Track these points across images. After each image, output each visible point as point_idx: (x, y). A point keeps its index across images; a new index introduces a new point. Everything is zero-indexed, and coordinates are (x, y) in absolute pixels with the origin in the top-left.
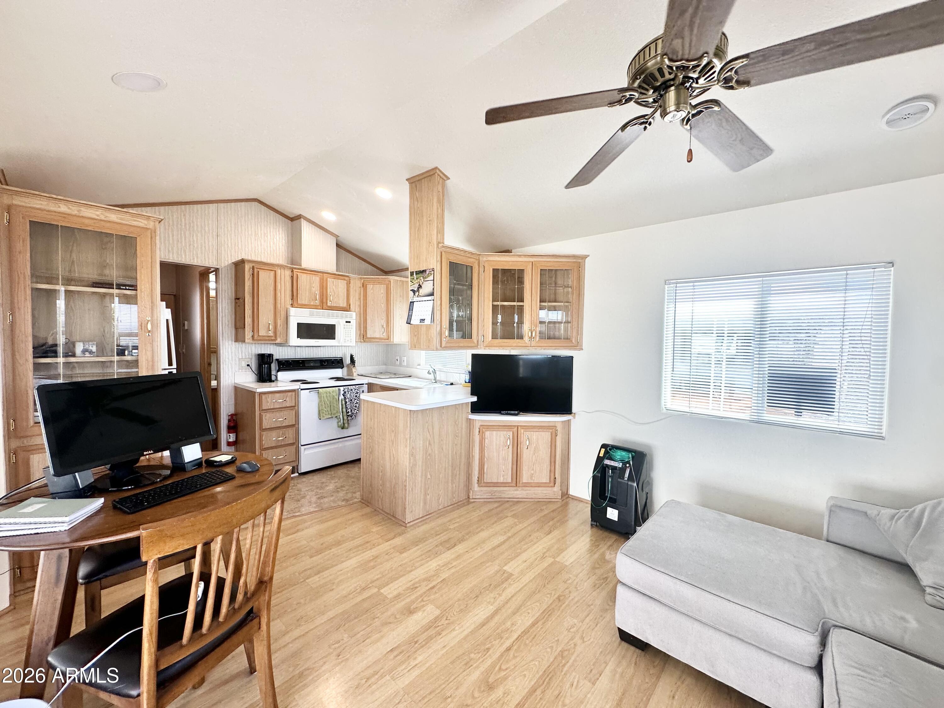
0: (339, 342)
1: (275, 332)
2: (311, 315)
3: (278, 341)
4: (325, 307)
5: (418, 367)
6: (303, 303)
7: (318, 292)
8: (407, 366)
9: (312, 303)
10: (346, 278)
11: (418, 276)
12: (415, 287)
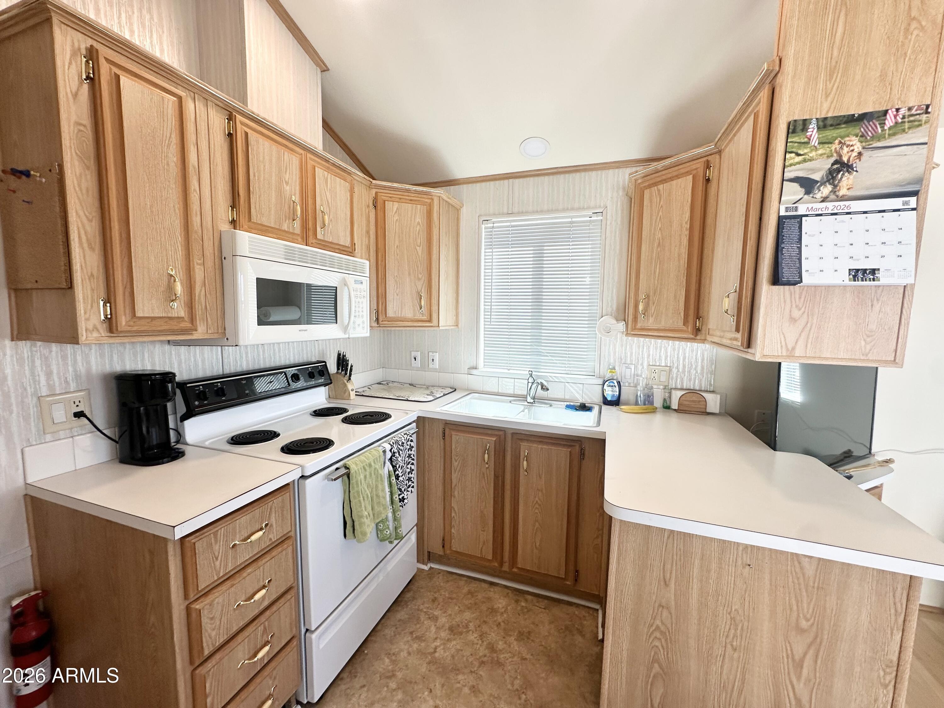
0: (345, 329)
1: (190, 306)
2: (290, 257)
3: (200, 333)
4: (311, 240)
5: (474, 372)
6: (264, 221)
7: (296, 198)
8: (441, 370)
9: (285, 227)
10: (349, 178)
11: (830, 133)
12: (814, 171)
